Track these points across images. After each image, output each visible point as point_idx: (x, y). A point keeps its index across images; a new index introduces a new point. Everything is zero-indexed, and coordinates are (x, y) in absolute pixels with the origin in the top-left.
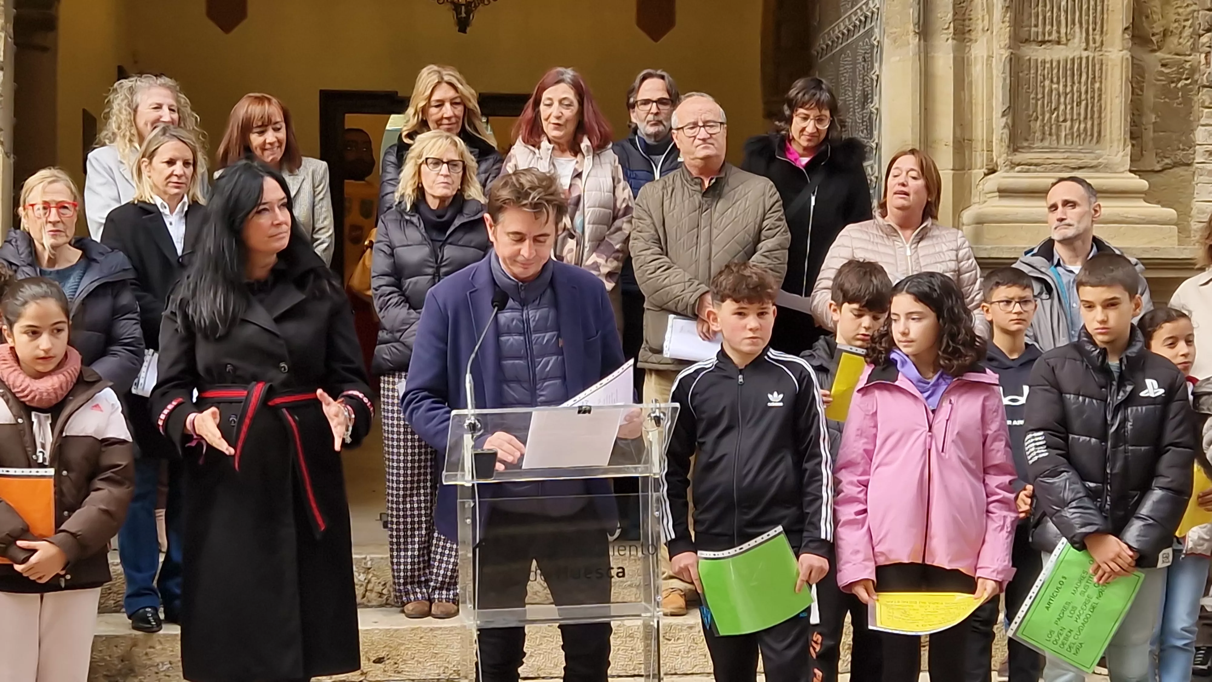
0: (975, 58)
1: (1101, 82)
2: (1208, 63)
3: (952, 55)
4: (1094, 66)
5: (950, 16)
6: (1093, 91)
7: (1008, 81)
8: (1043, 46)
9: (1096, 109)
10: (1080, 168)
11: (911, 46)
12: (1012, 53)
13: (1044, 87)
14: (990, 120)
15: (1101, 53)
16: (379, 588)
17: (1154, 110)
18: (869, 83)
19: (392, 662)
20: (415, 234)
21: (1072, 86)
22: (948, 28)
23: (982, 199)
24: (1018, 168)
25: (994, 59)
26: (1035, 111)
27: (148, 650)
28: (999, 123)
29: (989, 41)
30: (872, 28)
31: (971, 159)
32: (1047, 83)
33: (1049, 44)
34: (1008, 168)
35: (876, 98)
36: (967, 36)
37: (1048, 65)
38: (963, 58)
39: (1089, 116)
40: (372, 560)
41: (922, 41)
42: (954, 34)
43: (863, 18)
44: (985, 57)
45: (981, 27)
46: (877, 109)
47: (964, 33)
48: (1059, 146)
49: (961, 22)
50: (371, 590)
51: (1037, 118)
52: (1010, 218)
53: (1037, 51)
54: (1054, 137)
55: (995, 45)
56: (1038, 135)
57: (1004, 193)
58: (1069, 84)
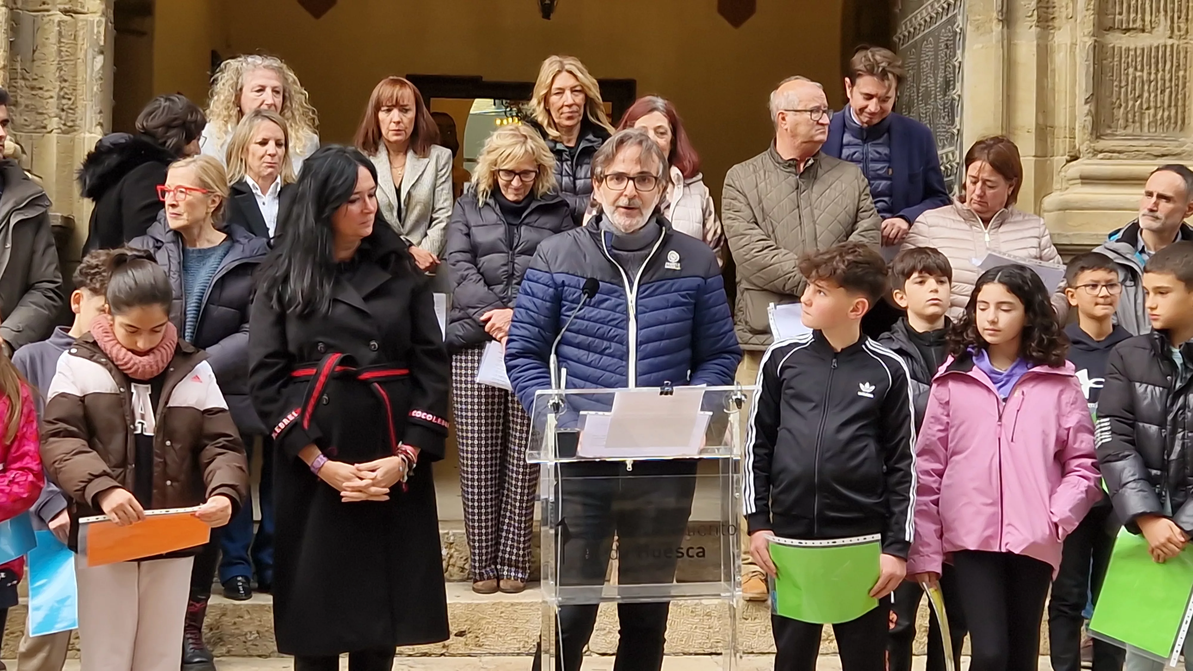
0: (1059, 45)
1: (1185, 70)
3: (1035, 43)
4: (1178, 53)
5: (1034, 4)
6: (1178, 78)
7: (1091, 69)
8: (1128, 34)
9: (1180, 97)
10: (1164, 155)
11: (994, 33)
12: (1096, 41)
13: (1127, 74)
14: (1073, 107)
15: (1185, 41)
16: (461, 563)
18: (951, 70)
19: (474, 635)
21: (1156, 74)
22: (1031, 16)
23: (1065, 185)
24: (1100, 156)
25: (1078, 47)
26: (1119, 98)
27: (237, 620)
28: (1083, 110)
29: (1073, 29)
30: (955, 16)
31: (1053, 147)
32: (1131, 70)
33: (1132, 32)
34: (1091, 155)
35: (958, 85)
36: (1050, 24)
37: (1132, 53)
38: (1047, 46)
39: (1173, 104)
40: (454, 535)
41: (1005, 28)
42: (1038, 22)
43: (945, 6)
44: (1069, 44)
45: (1064, 15)
46: (959, 96)
47: (1047, 21)
48: (1143, 134)
49: (1045, 10)
50: (454, 565)
51: (1121, 105)
52: (1093, 205)
53: (1121, 38)
54: (1138, 125)
55: (1079, 34)
56: (1121, 122)
57: (1087, 180)
58: (1153, 71)
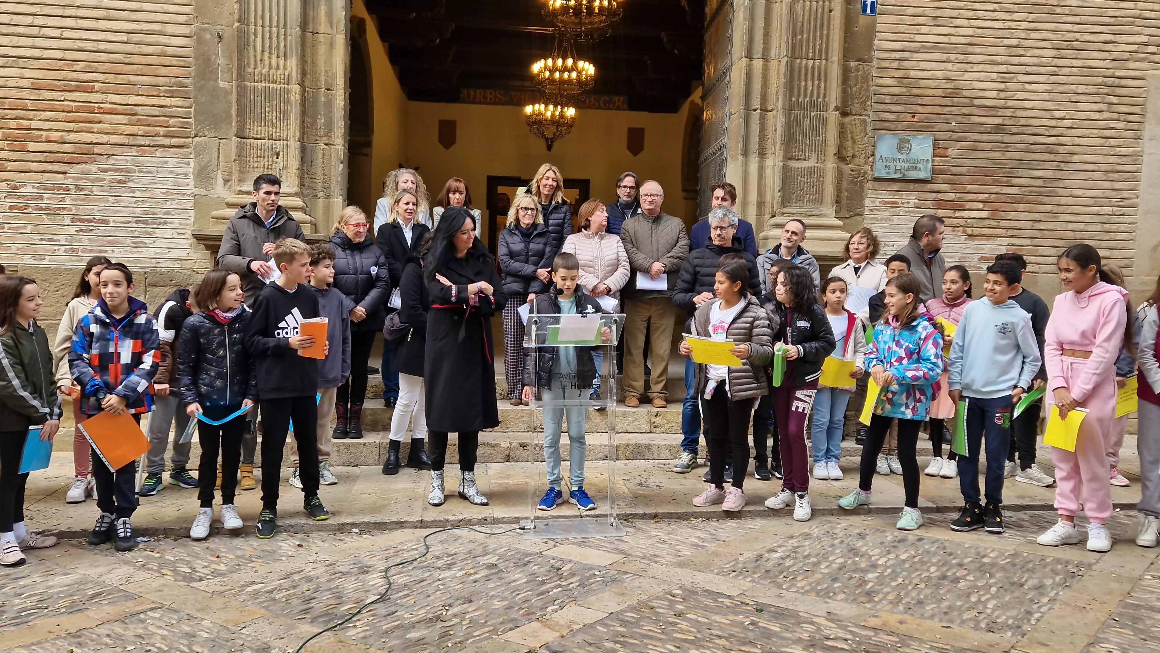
0: (768, 166)
1: (823, 178)
2: (872, 170)
3: (757, 163)
4: (820, 170)
5: (757, 147)
6: (820, 182)
7: (782, 176)
9: (821, 190)
11: (740, 160)
12: (784, 164)
13: (797, 179)
14: (773, 193)
15: (824, 165)
17: (847, 190)
20: (517, 239)
22: (756, 152)
23: (769, 228)
25: (776, 166)
26: (793, 190)
28: (777, 195)
29: (774, 159)
30: (723, 153)
31: (764, 211)
32: (799, 177)
33: (800, 160)
34: (780, 215)
37: (800, 170)
38: (762, 166)
39: (817, 192)
41: (744, 158)
42: (759, 155)
43: (720, 148)
44: (772, 166)
45: (770, 153)
47: (763, 155)
48: (804, 206)
49: (762, 150)
51: (794, 193)
53: (795, 163)
54: (802, 202)
55: (777, 160)
56: (794, 200)
58: (809, 178)
